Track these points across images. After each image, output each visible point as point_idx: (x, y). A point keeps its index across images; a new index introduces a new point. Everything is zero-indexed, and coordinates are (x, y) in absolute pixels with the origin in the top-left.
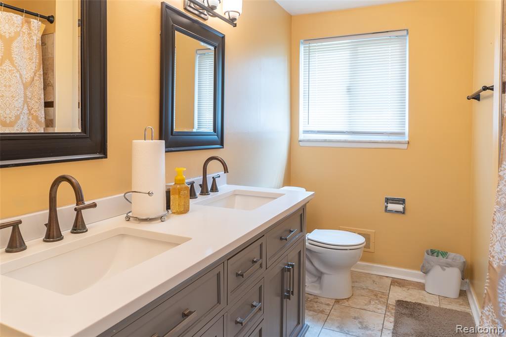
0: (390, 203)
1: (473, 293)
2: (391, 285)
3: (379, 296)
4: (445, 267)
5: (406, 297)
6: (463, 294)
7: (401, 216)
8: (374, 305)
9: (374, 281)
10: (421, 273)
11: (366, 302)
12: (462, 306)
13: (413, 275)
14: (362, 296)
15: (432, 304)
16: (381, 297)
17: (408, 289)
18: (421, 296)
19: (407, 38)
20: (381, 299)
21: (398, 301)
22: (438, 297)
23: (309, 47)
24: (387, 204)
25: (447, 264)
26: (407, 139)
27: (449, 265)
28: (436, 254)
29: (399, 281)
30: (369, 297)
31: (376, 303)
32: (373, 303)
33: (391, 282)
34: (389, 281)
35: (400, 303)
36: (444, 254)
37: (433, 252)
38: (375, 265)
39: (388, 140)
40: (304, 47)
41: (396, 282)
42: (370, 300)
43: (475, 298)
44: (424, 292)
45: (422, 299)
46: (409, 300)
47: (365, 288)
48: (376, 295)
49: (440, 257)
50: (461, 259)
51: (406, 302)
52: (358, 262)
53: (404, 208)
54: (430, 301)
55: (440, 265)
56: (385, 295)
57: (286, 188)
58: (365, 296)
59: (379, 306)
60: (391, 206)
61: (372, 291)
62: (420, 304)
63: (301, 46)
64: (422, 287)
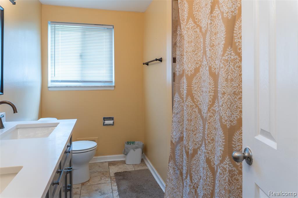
0: (106, 120)
1: (147, 158)
2: (109, 166)
3: (105, 174)
4: (135, 149)
5: (118, 170)
6: (142, 161)
7: (112, 126)
8: (104, 179)
9: (99, 166)
10: (124, 155)
11: (99, 179)
12: (143, 167)
13: (118, 158)
14: (96, 176)
15: (131, 170)
16: (106, 174)
17: (118, 166)
18: (125, 167)
19: (113, 30)
20: (106, 175)
21: (115, 173)
22: (132, 166)
23: (55, 26)
24: (105, 121)
25: (136, 147)
26: (114, 85)
27: (137, 148)
28: (129, 144)
29: (112, 162)
30: (100, 176)
31: (104, 178)
32: (103, 178)
33: (109, 164)
34: (107, 164)
35: (117, 174)
36: (133, 143)
37: (128, 143)
38: (99, 157)
39: (104, 85)
40: (51, 26)
41: (111, 164)
42: (101, 177)
43: (149, 161)
44: (125, 165)
45: (126, 169)
46: (120, 171)
47: (96, 171)
48: (103, 174)
49: (132, 145)
50: (141, 144)
51: (119, 172)
52: (94, 157)
53: (113, 122)
54: (130, 169)
55: (132, 149)
56: (108, 172)
57: (41, 119)
58: (98, 176)
59: (107, 179)
60: (107, 122)
61: (100, 172)
62: (126, 172)
63: (49, 25)
64: (124, 162)
